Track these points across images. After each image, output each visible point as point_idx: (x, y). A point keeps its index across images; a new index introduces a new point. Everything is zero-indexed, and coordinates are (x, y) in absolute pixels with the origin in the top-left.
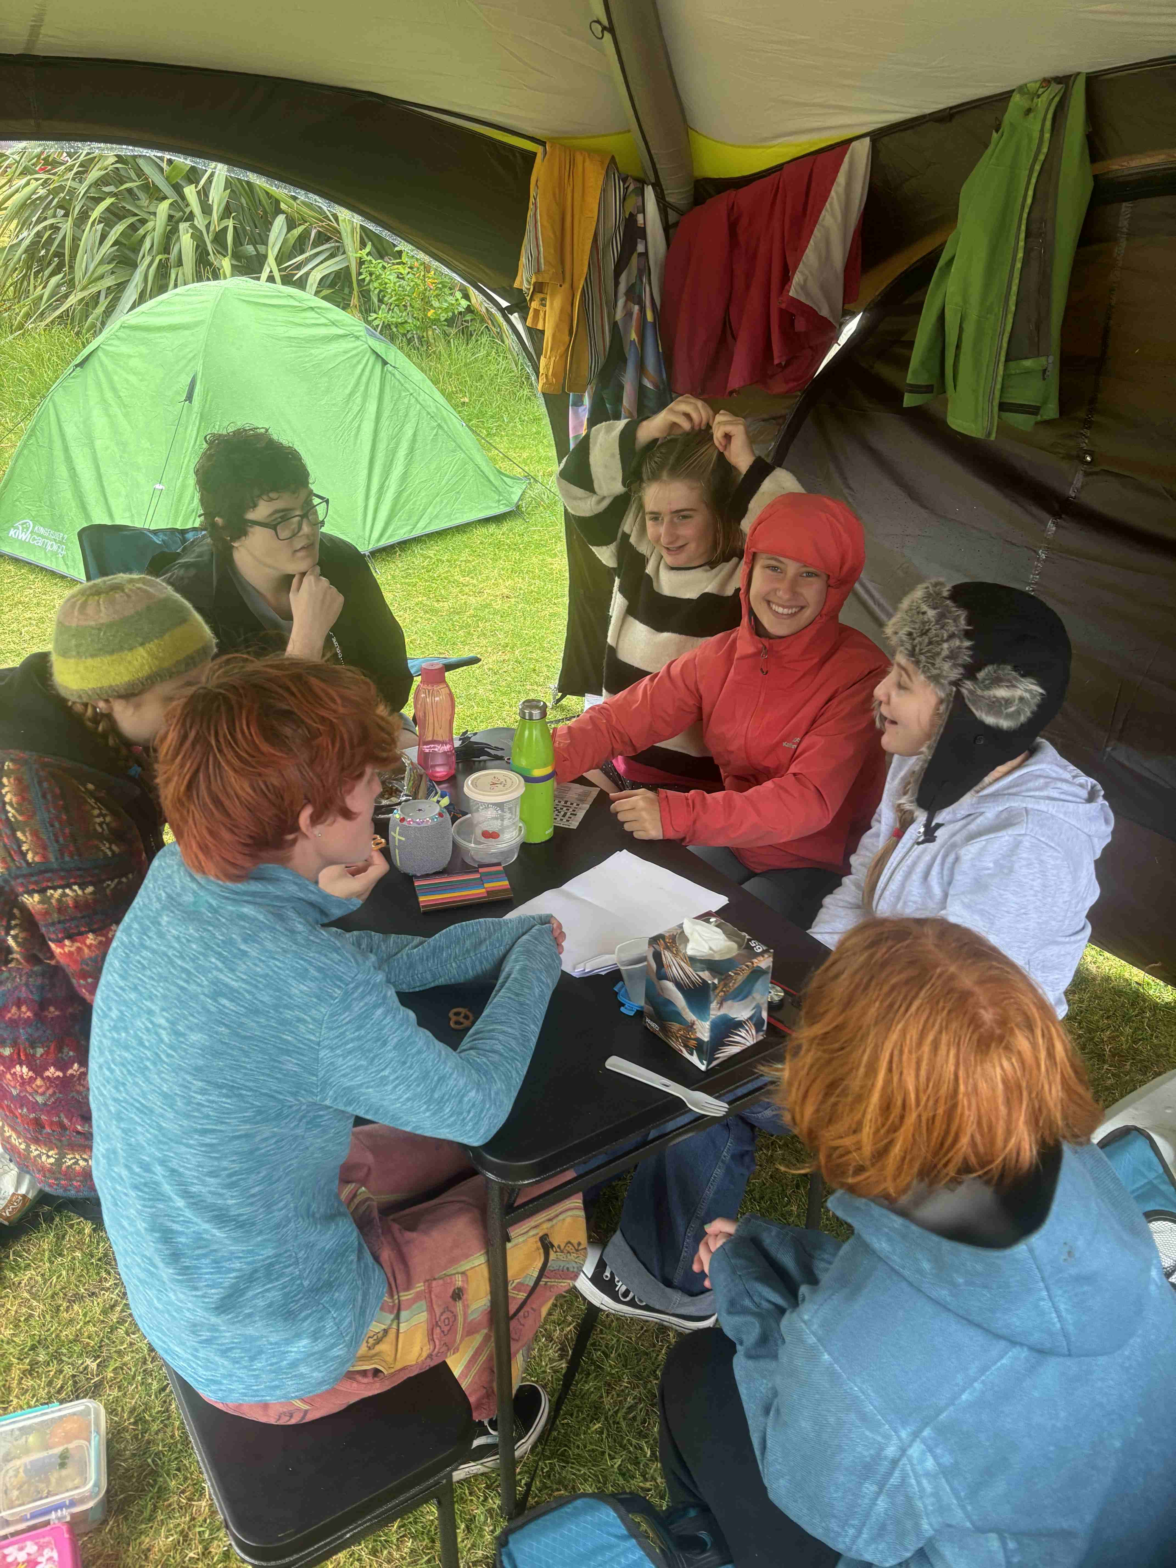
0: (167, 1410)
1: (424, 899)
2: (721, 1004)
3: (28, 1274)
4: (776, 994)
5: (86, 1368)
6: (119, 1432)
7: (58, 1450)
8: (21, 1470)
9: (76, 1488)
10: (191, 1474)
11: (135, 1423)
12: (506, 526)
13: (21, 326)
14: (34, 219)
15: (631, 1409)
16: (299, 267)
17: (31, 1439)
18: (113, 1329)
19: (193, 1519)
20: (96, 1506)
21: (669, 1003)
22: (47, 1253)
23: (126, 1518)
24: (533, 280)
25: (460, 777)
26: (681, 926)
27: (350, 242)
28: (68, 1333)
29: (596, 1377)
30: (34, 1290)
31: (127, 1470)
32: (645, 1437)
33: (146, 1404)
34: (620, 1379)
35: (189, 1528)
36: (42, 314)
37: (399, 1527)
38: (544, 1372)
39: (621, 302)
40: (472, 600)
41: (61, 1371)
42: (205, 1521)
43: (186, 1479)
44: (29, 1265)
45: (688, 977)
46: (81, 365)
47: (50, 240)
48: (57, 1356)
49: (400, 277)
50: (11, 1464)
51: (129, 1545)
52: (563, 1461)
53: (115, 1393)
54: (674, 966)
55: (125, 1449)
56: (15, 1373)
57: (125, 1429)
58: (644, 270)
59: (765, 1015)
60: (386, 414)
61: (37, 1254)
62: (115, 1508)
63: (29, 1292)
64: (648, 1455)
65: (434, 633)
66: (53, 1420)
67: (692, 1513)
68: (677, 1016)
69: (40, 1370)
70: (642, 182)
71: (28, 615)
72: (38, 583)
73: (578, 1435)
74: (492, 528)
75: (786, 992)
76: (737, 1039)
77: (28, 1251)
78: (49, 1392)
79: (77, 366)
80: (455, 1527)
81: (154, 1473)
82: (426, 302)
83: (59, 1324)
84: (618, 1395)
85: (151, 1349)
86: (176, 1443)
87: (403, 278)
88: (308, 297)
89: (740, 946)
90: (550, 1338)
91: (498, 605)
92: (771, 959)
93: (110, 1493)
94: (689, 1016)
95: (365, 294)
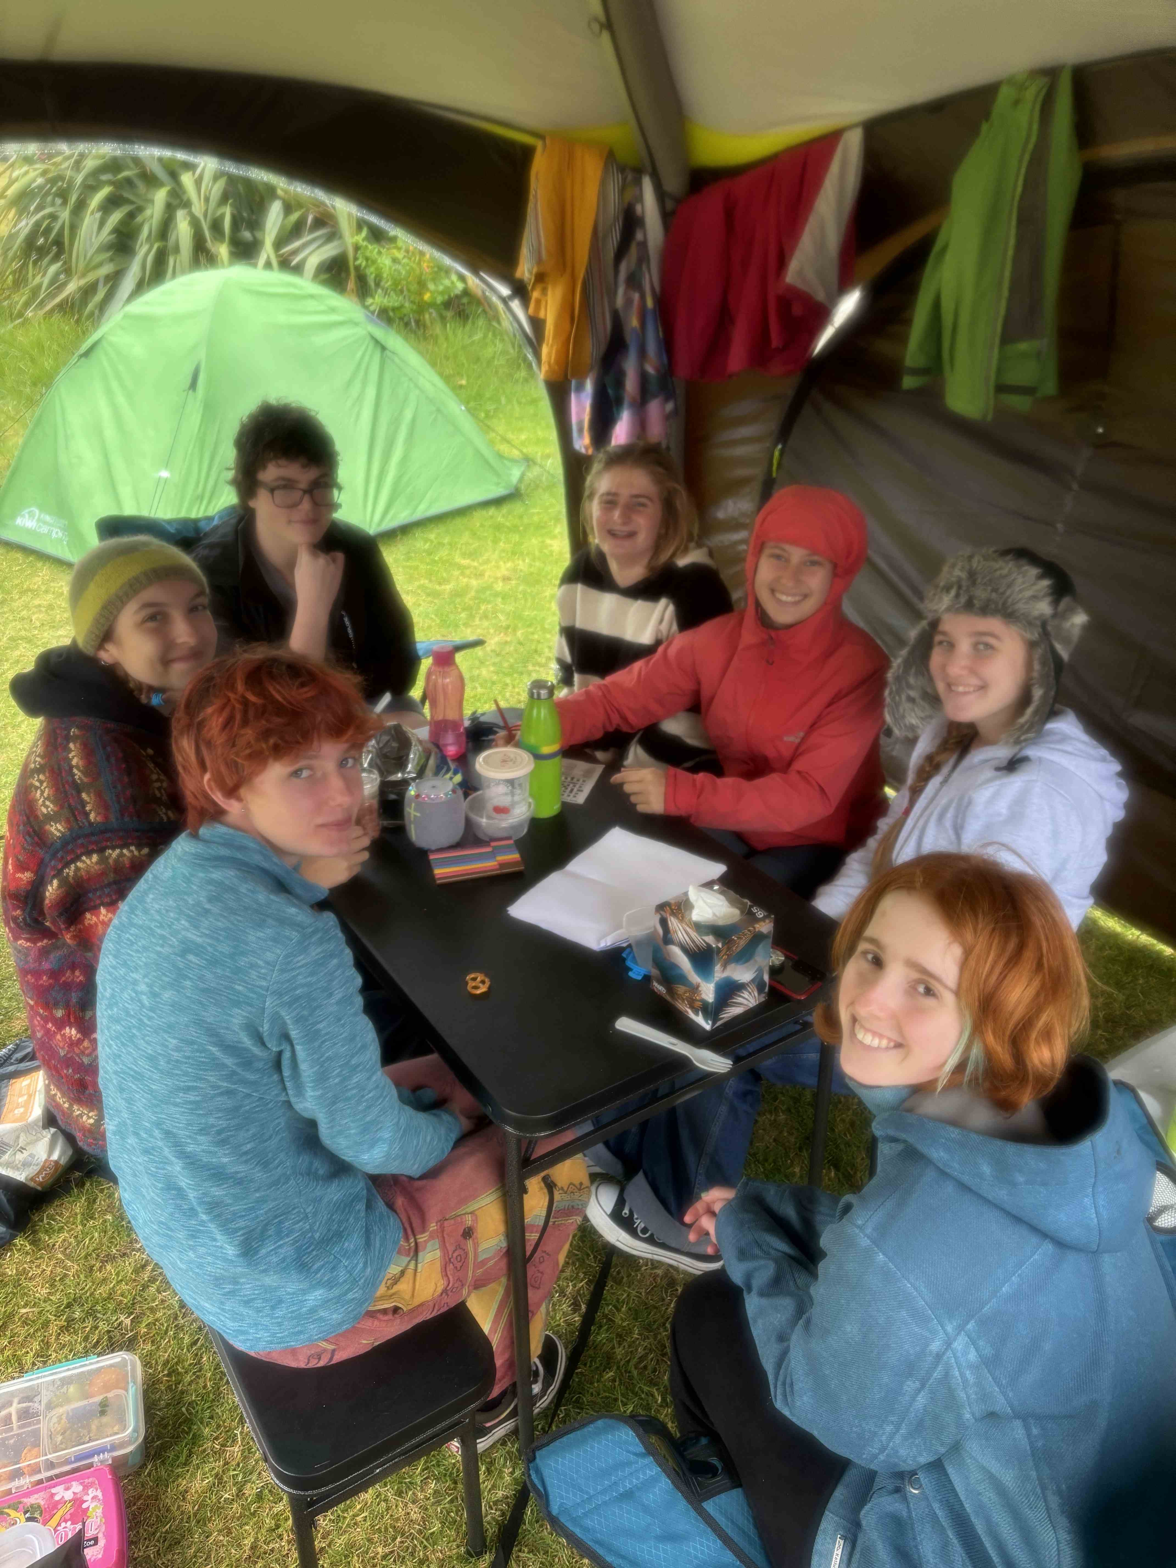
0: (199, 1363)
1: (438, 872)
2: (725, 966)
3: (62, 1236)
4: (778, 958)
5: (120, 1324)
6: (154, 1384)
7: (98, 1399)
8: (64, 1417)
9: (116, 1434)
10: (224, 1422)
11: (169, 1375)
12: (505, 509)
13: (20, 315)
14: (32, 208)
15: (641, 1359)
16: (295, 252)
17: (72, 1389)
18: (145, 1287)
19: (226, 1463)
20: (137, 1449)
21: (675, 966)
22: (79, 1217)
23: (163, 1463)
24: (535, 270)
25: (470, 756)
26: (686, 894)
27: (345, 227)
28: (103, 1291)
29: (607, 1330)
30: (68, 1251)
31: (163, 1419)
32: (655, 1384)
33: (179, 1357)
34: (630, 1332)
35: (223, 1471)
36: (42, 301)
37: (423, 1470)
38: (559, 1325)
39: (621, 291)
40: (474, 583)
41: (96, 1328)
42: (238, 1465)
43: (219, 1426)
44: (62, 1227)
45: (693, 941)
46: (87, 354)
47: (48, 230)
48: (91, 1313)
49: (395, 260)
50: (53, 1412)
51: (167, 1486)
52: (578, 1408)
53: (149, 1347)
54: (680, 931)
55: (160, 1399)
56: (53, 1328)
57: (159, 1381)
58: (643, 258)
59: (766, 978)
60: (385, 397)
61: (69, 1217)
62: (153, 1453)
63: (63, 1253)
64: (659, 1401)
65: (436, 615)
66: (90, 1372)
67: (704, 1441)
68: (682, 979)
69: (77, 1326)
70: (638, 172)
71: (37, 602)
72: (45, 571)
73: (592, 1383)
74: (492, 511)
75: (786, 957)
76: (740, 1000)
77: (61, 1215)
78: (86, 1347)
79: (81, 356)
80: (477, 1469)
81: (189, 1422)
82: (422, 284)
83: (94, 1283)
84: (630, 1346)
85: (182, 1305)
86: (208, 1393)
87: (399, 263)
88: (306, 284)
89: (742, 912)
90: (562, 1293)
91: (499, 586)
92: (772, 925)
93: (148, 1441)
94: (694, 977)
95: (362, 279)
